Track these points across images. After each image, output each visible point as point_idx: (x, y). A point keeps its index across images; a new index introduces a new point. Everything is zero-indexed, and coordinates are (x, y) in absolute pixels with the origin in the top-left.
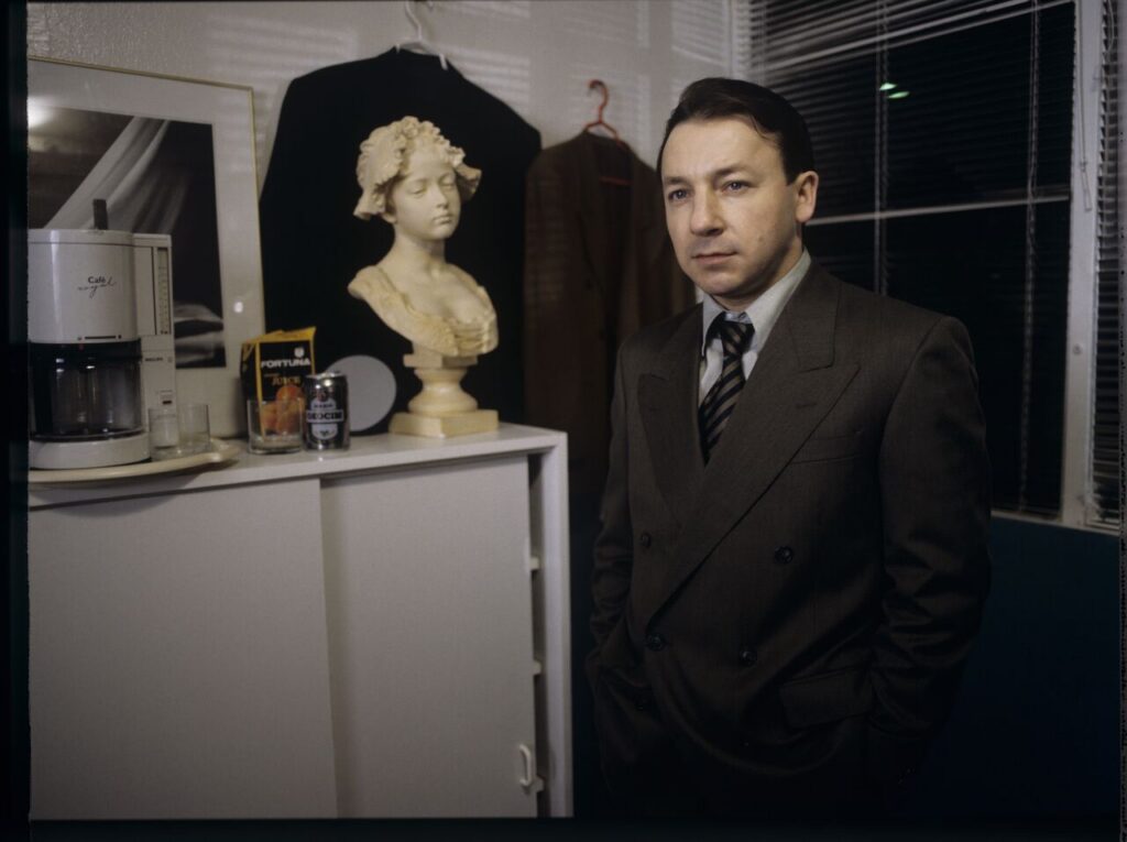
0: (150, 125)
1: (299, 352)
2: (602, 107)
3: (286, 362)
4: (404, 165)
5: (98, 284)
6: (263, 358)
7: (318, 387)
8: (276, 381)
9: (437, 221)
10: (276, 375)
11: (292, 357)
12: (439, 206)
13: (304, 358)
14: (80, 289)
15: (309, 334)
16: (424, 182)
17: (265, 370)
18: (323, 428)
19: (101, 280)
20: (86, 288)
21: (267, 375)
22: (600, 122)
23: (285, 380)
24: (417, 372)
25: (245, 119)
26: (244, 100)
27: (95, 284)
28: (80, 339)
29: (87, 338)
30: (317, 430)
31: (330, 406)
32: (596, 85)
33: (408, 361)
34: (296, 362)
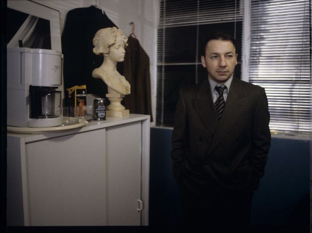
0: (34, 18)
1: (84, 92)
2: (133, 29)
3: (81, 95)
4: (115, 40)
5: (57, 68)
6: (77, 94)
7: (99, 102)
8: (79, 101)
9: (122, 57)
10: (79, 99)
11: (82, 94)
12: (123, 53)
13: (85, 94)
14: (53, 69)
15: (84, 87)
16: (119, 46)
17: (77, 97)
18: (102, 114)
19: (57, 67)
20: (54, 69)
21: (77, 99)
22: (133, 33)
23: (81, 100)
24: (109, 99)
25: (58, 20)
26: (57, 14)
27: (56, 68)
28: (52, 85)
29: (54, 85)
30: (99, 115)
31: (104, 107)
32: (132, 23)
33: (107, 96)
34: (83, 95)
